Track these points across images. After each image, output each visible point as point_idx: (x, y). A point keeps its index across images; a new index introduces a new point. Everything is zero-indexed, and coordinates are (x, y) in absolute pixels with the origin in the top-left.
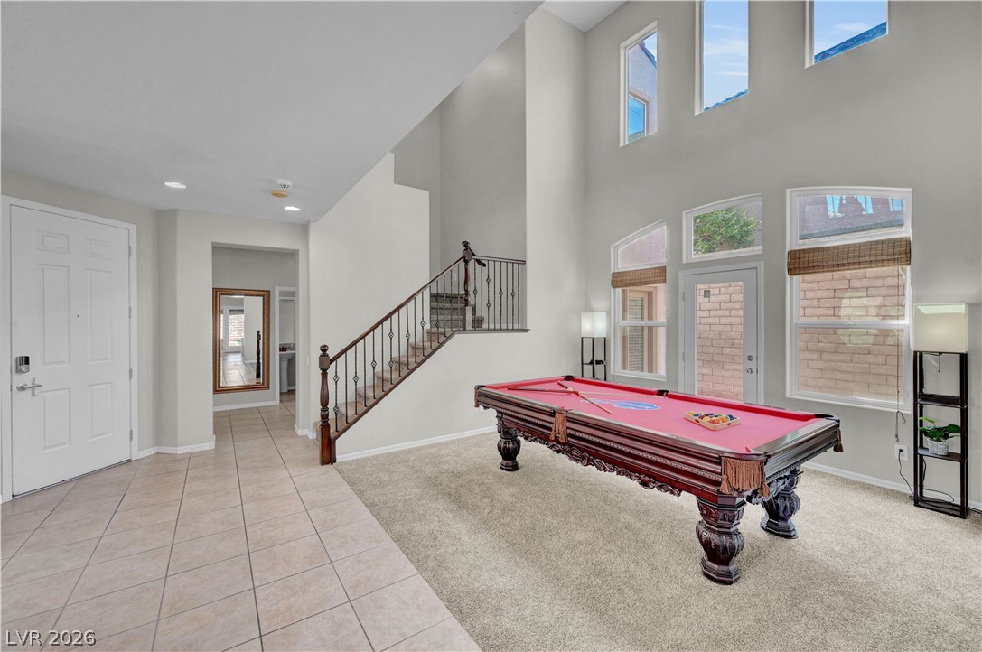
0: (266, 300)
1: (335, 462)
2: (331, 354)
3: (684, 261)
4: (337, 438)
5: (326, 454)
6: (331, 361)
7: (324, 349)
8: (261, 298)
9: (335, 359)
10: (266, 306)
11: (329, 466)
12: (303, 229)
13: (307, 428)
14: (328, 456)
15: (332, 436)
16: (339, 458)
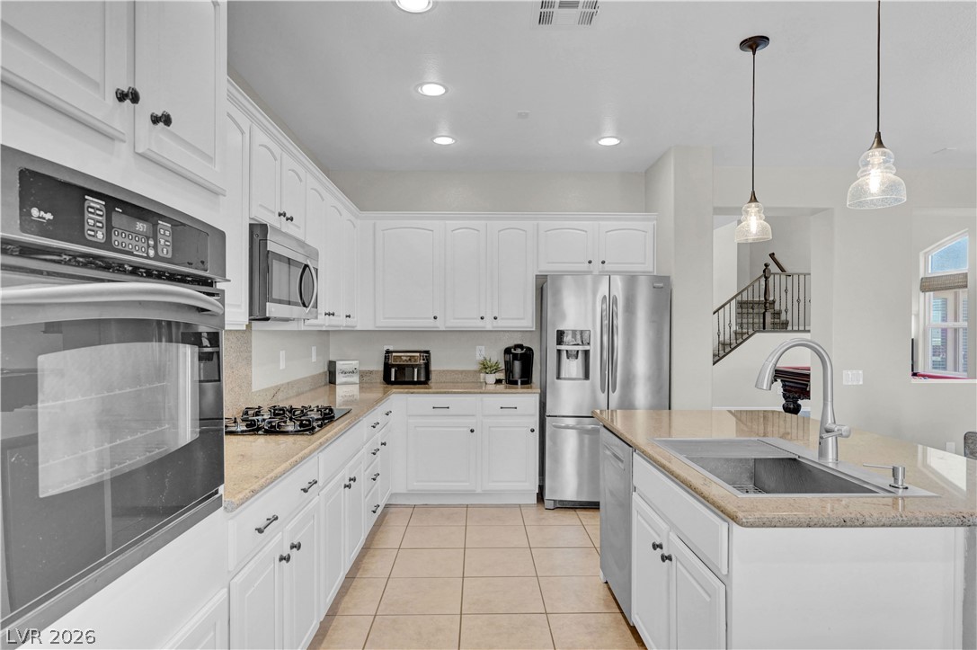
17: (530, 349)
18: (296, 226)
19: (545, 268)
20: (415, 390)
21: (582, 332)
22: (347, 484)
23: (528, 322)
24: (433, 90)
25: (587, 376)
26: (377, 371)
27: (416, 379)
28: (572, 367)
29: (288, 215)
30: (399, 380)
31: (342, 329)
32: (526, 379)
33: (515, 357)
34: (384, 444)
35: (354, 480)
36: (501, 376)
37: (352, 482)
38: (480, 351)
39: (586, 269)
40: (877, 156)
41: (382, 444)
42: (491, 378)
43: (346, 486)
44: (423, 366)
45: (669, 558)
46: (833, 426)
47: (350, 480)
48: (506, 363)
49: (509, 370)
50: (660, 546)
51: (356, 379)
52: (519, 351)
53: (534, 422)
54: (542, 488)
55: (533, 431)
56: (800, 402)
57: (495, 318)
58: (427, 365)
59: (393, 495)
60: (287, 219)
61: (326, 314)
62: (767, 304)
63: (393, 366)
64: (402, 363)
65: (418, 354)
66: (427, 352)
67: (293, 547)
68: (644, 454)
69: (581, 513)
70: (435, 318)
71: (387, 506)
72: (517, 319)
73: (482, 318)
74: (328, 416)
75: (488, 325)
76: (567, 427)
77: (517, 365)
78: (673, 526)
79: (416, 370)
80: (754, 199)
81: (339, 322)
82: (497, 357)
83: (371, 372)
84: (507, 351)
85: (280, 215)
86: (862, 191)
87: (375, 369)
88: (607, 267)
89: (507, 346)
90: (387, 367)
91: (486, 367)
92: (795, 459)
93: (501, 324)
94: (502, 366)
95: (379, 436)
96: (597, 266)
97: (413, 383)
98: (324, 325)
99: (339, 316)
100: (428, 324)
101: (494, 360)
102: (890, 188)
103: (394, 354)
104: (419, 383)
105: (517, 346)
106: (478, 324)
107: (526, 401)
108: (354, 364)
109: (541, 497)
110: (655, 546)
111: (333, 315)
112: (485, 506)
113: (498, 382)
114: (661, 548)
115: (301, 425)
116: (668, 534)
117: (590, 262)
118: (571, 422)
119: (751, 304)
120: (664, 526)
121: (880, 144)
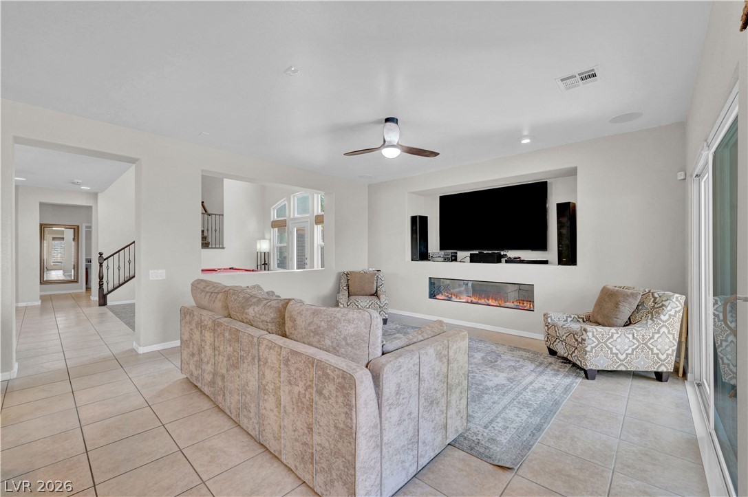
0: (76, 231)
1: (106, 305)
2: (105, 256)
3: (292, 217)
4: (107, 294)
5: (102, 301)
6: (105, 260)
7: (101, 254)
8: (72, 230)
9: (107, 258)
10: (76, 234)
11: (103, 307)
12: (95, 195)
13: (95, 297)
14: (103, 301)
15: (105, 293)
16: (109, 303)
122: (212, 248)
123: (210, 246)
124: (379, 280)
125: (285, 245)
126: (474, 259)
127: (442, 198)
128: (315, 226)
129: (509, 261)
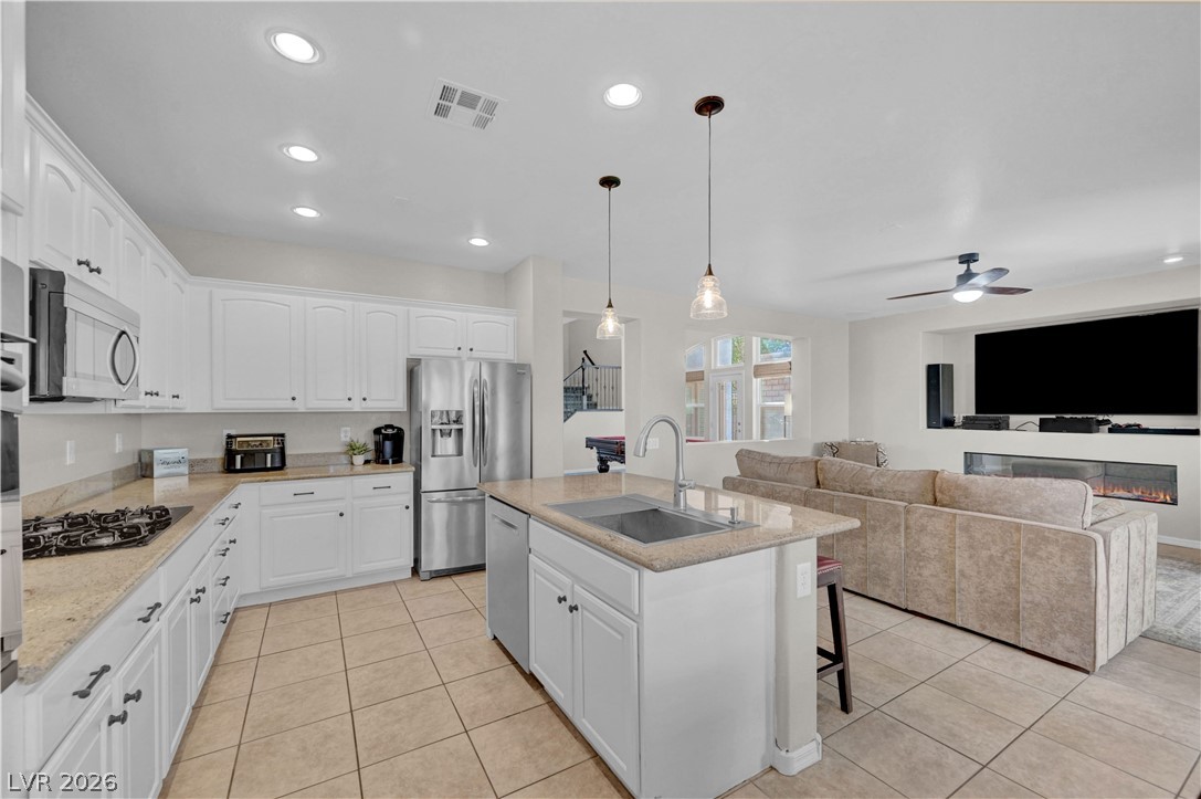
3: (712, 367)
17: (400, 430)
18: (105, 281)
19: (416, 352)
20: (271, 478)
21: (447, 412)
22: (195, 597)
23: (399, 402)
24: (302, 154)
25: (460, 453)
26: (215, 459)
27: (269, 465)
28: (448, 445)
29: (93, 266)
30: (247, 467)
31: (166, 411)
32: (397, 457)
33: (386, 437)
34: (234, 541)
35: (203, 591)
36: (370, 456)
37: (200, 594)
38: (346, 432)
39: (455, 355)
40: (709, 281)
41: (231, 542)
42: (359, 459)
43: (192, 601)
44: (278, 451)
45: (576, 608)
46: (684, 482)
47: (198, 591)
48: (377, 443)
49: (379, 449)
50: (565, 599)
51: (184, 469)
52: (390, 431)
53: (409, 500)
54: (417, 561)
55: (407, 508)
56: (609, 463)
57: (364, 399)
58: (282, 450)
59: (243, 597)
60: (92, 270)
61: (146, 394)
62: (583, 390)
63: (238, 452)
64: (250, 448)
65: (271, 438)
66: (283, 435)
67: (128, 698)
68: (544, 520)
69: (457, 579)
70: (294, 399)
71: (236, 610)
72: (388, 401)
73: (350, 399)
74: (161, 520)
75: (357, 406)
76: (439, 501)
77: (388, 445)
78: (576, 579)
79: (269, 456)
80: (610, 306)
81: (164, 403)
82: (365, 437)
83: (205, 461)
84: (377, 431)
85: (80, 263)
86: (700, 306)
87: (211, 456)
88: (474, 354)
89: (376, 427)
90: (230, 454)
91: (352, 449)
92: (656, 510)
93: (370, 405)
94: (372, 446)
95: (228, 533)
96: (465, 353)
97: (266, 470)
98: (144, 407)
99: (164, 396)
100: (286, 405)
101: (362, 441)
102: (718, 305)
103: (239, 439)
104: (273, 469)
105: (387, 427)
106: (347, 406)
107: (398, 480)
108: (182, 452)
109: (415, 571)
110: (562, 599)
111: (157, 394)
112: (357, 589)
113: (367, 462)
114: (565, 600)
115: (122, 535)
116: (573, 586)
117: (459, 349)
118: (441, 496)
119: (575, 390)
120: (567, 581)
121: (710, 273)
122: (601, 410)
123: (599, 407)
124: (881, 455)
125: (703, 405)
126: (1044, 426)
127: (977, 337)
128: (754, 380)
129: (1115, 429)
